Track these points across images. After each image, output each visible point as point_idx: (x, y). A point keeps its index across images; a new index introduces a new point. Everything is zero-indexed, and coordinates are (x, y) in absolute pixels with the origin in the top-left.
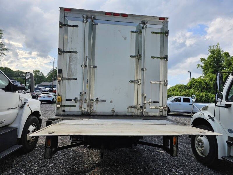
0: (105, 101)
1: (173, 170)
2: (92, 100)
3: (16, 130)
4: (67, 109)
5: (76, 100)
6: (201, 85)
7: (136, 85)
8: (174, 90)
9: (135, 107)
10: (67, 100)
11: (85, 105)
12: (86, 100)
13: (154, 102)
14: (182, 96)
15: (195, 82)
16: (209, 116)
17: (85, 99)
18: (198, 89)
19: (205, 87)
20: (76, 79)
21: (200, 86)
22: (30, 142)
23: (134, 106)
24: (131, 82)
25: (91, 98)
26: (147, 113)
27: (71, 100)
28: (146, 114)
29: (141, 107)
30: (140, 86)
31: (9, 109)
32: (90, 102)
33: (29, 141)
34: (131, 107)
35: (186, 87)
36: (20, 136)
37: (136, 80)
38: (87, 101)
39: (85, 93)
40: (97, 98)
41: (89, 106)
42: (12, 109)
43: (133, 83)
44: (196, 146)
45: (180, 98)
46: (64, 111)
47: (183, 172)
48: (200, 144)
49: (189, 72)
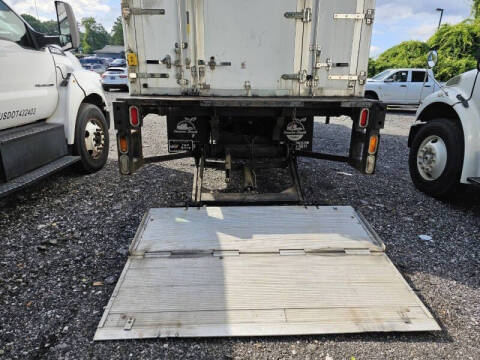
0: (230, 64)
1: (363, 202)
2: (201, 62)
3: (61, 128)
4: (151, 82)
5: (167, 62)
6: (461, 41)
7: (299, 24)
8: (395, 55)
9: (295, 78)
10: (149, 62)
11: (187, 74)
12: (188, 62)
13: (339, 65)
14: (413, 67)
15: (449, 35)
16: (459, 97)
17: (187, 60)
18: (452, 51)
19: (468, 45)
20: (162, 12)
21: (458, 43)
22: (94, 154)
23: (294, 75)
24: (288, 15)
25: (198, 58)
26: (321, 89)
27: (156, 62)
28: (319, 94)
29: (309, 78)
30: (309, 26)
31: (38, 86)
32: (198, 66)
33: (91, 152)
34: (285, 77)
35: (424, 48)
36: (71, 141)
37: (299, 11)
38: (192, 65)
39: (186, 45)
40: (213, 58)
41: (196, 75)
42: (44, 85)
43: (294, 20)
44: (418, 160)
45: (407, 72)
46: (145, 86)
47: (382, 206)
48: (428, 156)
49: (439, 10)
